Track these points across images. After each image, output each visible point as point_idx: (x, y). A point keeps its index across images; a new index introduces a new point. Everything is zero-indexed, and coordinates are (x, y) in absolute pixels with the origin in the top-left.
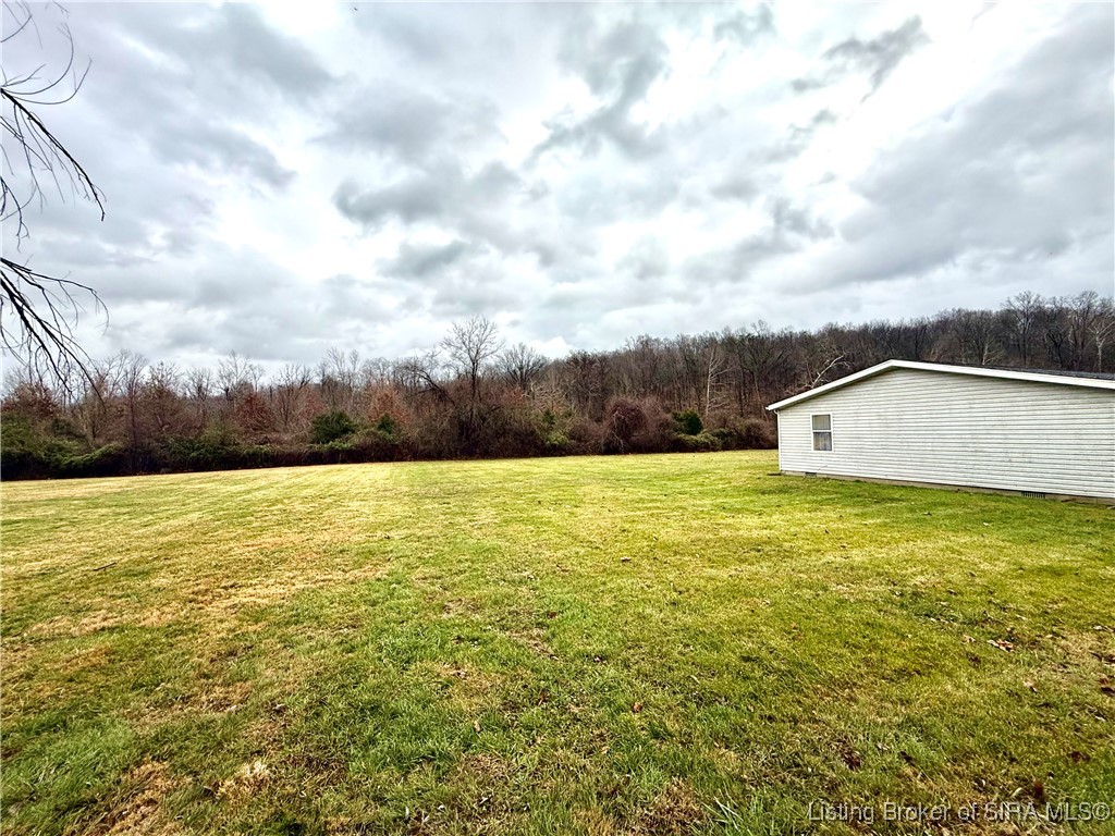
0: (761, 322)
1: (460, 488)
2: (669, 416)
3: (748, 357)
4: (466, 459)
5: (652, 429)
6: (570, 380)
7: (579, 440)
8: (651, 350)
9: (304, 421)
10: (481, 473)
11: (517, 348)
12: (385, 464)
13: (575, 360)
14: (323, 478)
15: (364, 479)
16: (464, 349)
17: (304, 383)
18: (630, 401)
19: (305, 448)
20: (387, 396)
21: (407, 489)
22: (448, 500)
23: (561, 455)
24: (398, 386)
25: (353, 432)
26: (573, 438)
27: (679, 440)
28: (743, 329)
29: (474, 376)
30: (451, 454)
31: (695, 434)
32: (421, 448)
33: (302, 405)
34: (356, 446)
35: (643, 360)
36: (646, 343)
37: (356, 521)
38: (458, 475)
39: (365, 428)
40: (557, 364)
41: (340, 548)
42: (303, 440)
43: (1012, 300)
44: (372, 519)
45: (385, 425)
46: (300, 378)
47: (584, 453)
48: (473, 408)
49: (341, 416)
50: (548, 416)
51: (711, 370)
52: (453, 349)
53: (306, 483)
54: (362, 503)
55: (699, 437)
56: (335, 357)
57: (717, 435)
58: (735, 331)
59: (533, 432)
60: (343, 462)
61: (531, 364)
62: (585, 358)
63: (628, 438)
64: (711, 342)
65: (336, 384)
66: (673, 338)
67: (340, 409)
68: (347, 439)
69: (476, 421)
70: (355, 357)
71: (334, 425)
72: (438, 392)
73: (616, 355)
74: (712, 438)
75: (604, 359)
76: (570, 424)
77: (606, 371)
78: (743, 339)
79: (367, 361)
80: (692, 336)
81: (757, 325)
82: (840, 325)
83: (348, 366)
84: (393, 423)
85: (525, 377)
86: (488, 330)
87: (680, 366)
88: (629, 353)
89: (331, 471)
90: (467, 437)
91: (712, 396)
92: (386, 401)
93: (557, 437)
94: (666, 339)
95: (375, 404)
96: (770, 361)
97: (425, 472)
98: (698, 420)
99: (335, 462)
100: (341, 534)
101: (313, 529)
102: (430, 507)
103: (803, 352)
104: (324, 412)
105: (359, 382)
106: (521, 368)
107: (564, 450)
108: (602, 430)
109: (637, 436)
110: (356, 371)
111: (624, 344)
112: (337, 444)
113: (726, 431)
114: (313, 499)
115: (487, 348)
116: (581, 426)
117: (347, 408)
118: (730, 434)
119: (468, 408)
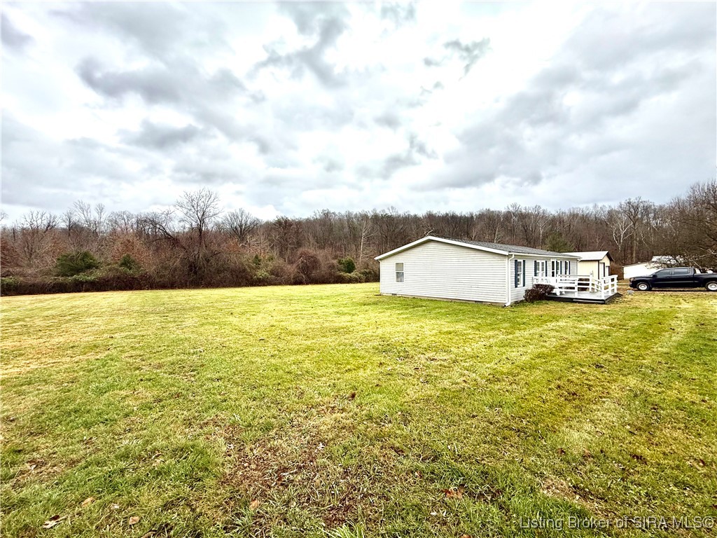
0: (392, 208)
1: (180, 307)
2: (335, 262)
3: (385, 227)
4: (194, 288)
5: (324, 270)
6: (275, 235)
7: (277, 275)
8: (330, 220)
9: (48, 259)
10: (201, 297)
11: (238, 211)
12: (125, 292)
13: (279, 223)
14: (65, 303)
15: (104, 303)
16: (193, 210)
17: (50, 228)
18: (311, 251)
19: (49, 280)
20: (129, 241)
21: (138, 308)
22: (167, 314)
23: (264, 285)
24: (139, 233)
25: (97, 268)
26: (273, 274)
27: (340, 276)
28: (383, 211)
29: (200, 230)
30: (182, 284)
31: (350, 273)
32: (158, 280)
33: (47, 245)
34: (100, 279)
35: (324, 225)
36: (327, 215)
37: (89, 329)
38: (184, 299)
39: (108, 265)
40: (267, 223)
41: (72, 345)
42: (48, 273)
43: (510, 207)
44: (102, 327)
45: (126, 263)
46: (45, 222)
47: (280, 284)
48: (200, 253)
49: (86, 255)
50: (257, 260)
51: (364, 234)
52: (185, 211)
53: (49, 307)
54: (98, 318)
55: (353, 275)
56: (81, 208)
57: (363, 273)
58: (379, 212)
59: (244, 270)
60: (87, 290)
61: (248, 223)
62: (286, 221)
63: (309, 275)
64: (364, 217)
65: (82, 229)
66: (343, 213)
67: (84, 250)
68: (91, 273)
69: (201, 262)
70: (101, 209)
71: (79, 262)
72: (173, 240)
73: (308, 221)
74: (360, 275)
75: (299, 223)
76: (271, 265)
77: (300, 230)
78: (382, 217)
79: (113, 213)
80: (355, 213)
81: (390, 209)
82: (434, 213)
83: (94, 216)
84: (134, 261)
85: (242, 232)
86: (212, 198)
87: (346, 230)
88: (316, 221)
89: (75, 297)
90: (195, 273)
91: (364, 250)
92: (128, 245)
93: (261, 273)
94: (340, 213)
95: (118, 245)
96: (397, 230)
97: (157, 298)
98: (353, 264)
99: (79, 291)
100: (74, 337)
101: (50, 336)
102: (152, 319)
103: (414, 227)
104: (69, 251)
105: (105, 228)
106: (241, 226)
107: (267, 282)
108: (291, 269)
109: (314, 274)
110: (102, 220)
111: (313, 215)
112: (81, 277)
113: (367, 271)
114: (53, 317)
115: (210, 211)
116: (278, 266)
117: (92, 249)
118: (370, 273)
119: (196, 252)
